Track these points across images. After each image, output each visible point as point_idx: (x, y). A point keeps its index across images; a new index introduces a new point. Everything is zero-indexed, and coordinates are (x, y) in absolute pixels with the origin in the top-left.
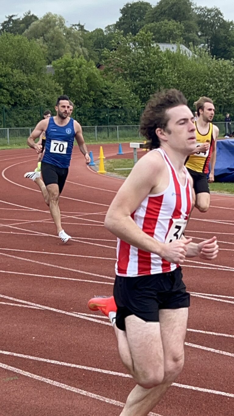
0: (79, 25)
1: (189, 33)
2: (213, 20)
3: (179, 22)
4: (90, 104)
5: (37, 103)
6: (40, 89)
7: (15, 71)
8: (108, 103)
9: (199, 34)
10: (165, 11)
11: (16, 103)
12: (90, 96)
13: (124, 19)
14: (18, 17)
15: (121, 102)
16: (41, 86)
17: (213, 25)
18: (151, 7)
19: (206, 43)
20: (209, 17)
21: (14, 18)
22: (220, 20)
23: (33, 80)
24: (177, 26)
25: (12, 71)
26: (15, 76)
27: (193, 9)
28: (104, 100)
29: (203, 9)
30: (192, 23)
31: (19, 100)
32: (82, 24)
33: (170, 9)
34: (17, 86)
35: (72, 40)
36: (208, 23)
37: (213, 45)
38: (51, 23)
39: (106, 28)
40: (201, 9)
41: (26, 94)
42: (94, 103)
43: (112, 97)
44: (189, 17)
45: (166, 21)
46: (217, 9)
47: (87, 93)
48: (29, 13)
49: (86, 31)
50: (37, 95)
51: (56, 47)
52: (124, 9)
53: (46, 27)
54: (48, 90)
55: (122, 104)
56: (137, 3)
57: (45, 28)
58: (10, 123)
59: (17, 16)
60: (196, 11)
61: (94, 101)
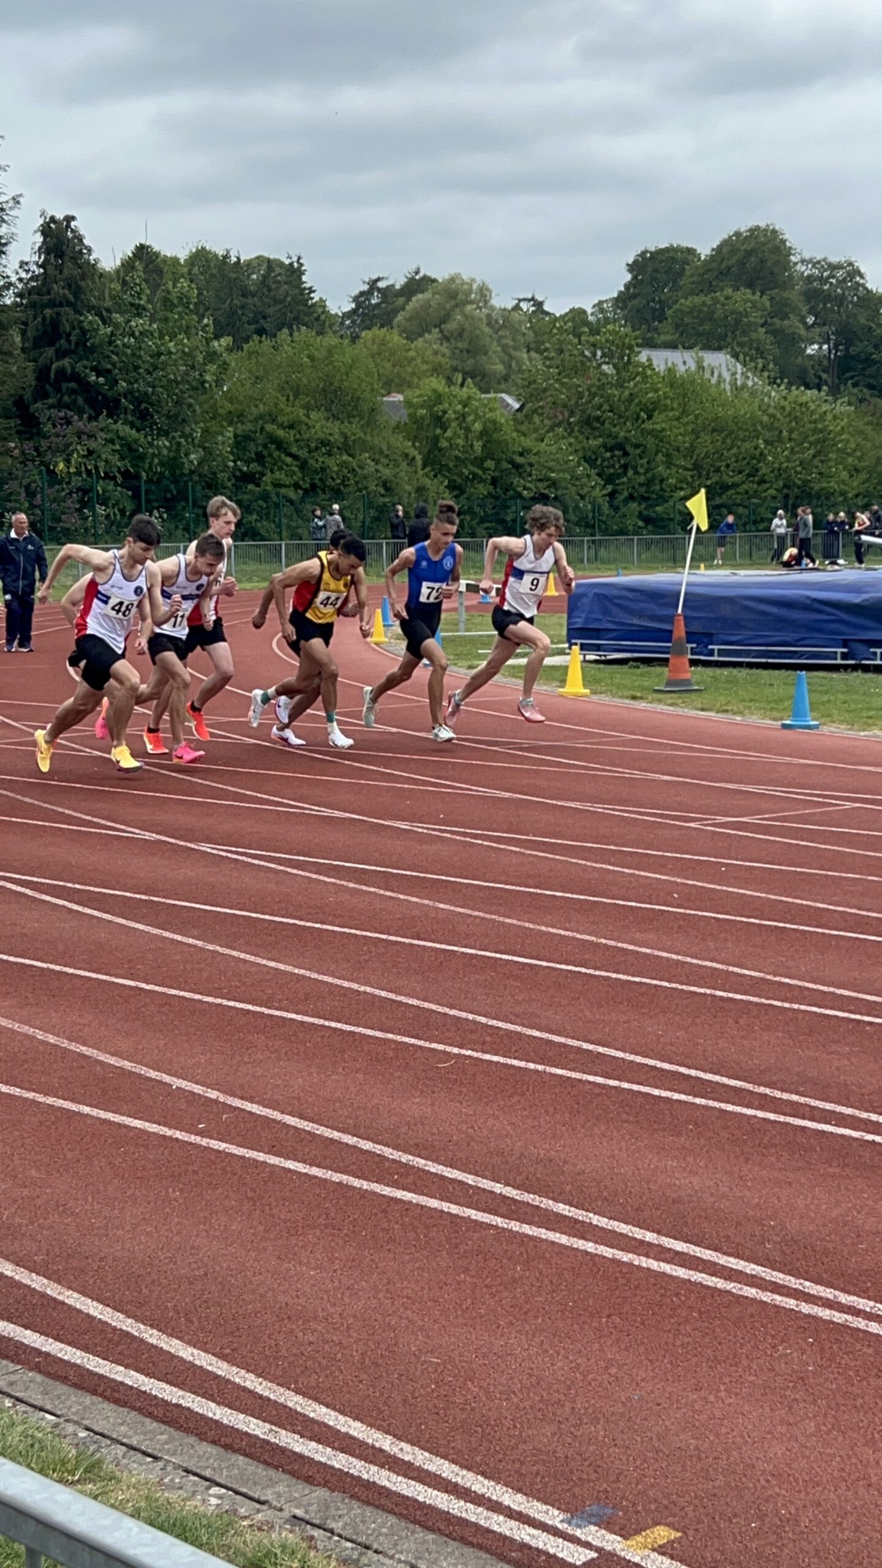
0: (533, 299)
1: (783, 319)
2: (842, 288)
3: (758, 294)
4: (483, 489)
5: (360, 486)
6: (367, 455)
7: (314, 415)
8: (525, 488)
9: (811, 320)
10: (729, 268)
11: (313, 487)
12: (485, 470)
13: (635, 287)
14: (390, 282)
15: (554, 484)
16: (371, 448)
17: (841, 300)
18: (699, 259)
19: (824, 343)
20: (834, 281)
21: (381, 285)
22: (857, 289)
23: (354, 434)
24: (754, 303)
25: (308, 416)
26: (314, 427)
27: (796, 264)
28: (516, 480)
29: (819, 262)
30: (794, 295)
31: (320, 479)
32: (539, 298)
33: (742, 263)
34: (317, 448)
35: (505, 337)
36: (829, 295)
37: (841, 347)
38: (460, 297)
39: (594, 306)
40: (815, 264)
41: (338, 465)
42: (491, 487)
43: (534, 472)
44: (784, 282)
45: (729, 291)
46: (851, 264)
47: (479, 462)
48: (417, 273)
49: (547, 313)
50: (362, 468)
51: (468, 352)
52: (635, 262)
53: (448, 306)
54: (387, 456)
55: (556, 489)
56: (667, 250)
57: (445, 309)
58: (300, 531)
59: (387, 278)
60: (803, 268)
61: (494, 481)
